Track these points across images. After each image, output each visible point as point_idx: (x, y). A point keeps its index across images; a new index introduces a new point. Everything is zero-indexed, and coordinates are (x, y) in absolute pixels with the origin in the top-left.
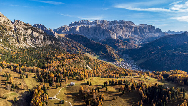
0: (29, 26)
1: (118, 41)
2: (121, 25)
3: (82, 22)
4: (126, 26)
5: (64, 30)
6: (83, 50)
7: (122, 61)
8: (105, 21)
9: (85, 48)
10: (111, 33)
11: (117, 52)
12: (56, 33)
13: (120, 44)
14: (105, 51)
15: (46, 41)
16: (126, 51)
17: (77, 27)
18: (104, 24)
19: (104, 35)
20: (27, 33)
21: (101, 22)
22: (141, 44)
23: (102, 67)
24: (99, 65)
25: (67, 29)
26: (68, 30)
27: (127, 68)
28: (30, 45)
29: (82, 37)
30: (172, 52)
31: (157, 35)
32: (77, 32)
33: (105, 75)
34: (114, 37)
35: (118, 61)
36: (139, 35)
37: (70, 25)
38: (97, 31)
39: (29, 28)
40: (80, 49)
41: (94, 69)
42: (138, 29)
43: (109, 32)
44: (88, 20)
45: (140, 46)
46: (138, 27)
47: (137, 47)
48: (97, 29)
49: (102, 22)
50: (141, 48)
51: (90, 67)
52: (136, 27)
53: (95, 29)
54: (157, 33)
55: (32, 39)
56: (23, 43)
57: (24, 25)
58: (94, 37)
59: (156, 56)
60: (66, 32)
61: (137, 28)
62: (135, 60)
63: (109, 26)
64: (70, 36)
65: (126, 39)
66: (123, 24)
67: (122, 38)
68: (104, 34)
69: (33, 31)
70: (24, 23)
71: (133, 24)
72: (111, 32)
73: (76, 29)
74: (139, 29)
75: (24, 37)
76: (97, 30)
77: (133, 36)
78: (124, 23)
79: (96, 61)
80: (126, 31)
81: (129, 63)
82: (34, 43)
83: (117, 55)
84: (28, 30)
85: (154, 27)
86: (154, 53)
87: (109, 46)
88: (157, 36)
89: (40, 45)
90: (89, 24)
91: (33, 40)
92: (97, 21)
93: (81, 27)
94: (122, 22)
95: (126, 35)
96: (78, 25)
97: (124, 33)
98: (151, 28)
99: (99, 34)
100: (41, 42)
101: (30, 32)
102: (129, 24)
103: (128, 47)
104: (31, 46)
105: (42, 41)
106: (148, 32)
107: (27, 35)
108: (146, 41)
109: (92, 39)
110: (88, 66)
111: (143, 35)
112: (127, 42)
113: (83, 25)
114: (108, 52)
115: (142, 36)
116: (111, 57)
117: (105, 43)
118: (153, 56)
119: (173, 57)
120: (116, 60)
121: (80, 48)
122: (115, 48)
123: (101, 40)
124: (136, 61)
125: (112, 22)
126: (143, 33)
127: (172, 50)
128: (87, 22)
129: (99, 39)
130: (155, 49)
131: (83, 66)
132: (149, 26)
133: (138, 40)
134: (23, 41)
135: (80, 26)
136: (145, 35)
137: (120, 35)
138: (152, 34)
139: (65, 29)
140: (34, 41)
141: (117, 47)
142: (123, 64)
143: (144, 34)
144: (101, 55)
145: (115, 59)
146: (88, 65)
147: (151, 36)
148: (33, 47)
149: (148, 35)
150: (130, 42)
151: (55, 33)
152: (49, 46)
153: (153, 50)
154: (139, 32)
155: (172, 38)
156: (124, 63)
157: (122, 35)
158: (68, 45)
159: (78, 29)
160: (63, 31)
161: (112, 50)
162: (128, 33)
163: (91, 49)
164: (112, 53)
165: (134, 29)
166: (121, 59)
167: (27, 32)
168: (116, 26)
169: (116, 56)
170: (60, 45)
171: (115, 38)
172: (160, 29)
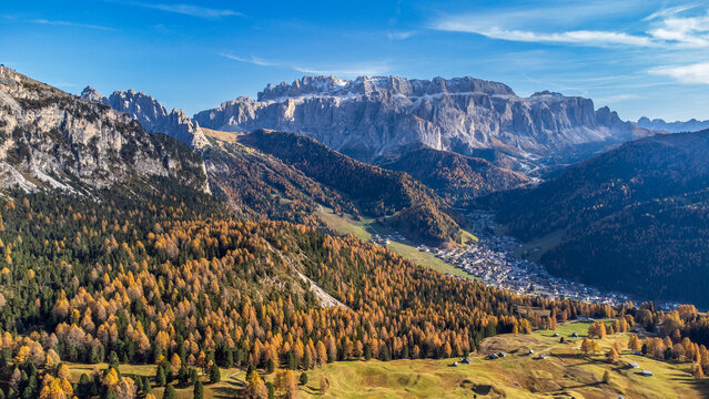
0: (50, 94)
1: (448, 160)
2: (459, 96)
3: (309, 85)
4: (479, 101)
5: (236, 114)
6: (309, 195)
7: (468, 243)
8: (397, 81)
9: (316, 188)
10: (422, 128)
11: (447, 201)
12: (198, 128)
13: (459, 172)
14: (399, 199)
15: (133, 162)
16: (484, 201)
17: (287, 103)
18: (394, 92)
19: (392, 136)
20: (35, 123)
21: (380, 86)
22: (542, 171)
23: (385, 285)
24: (372, 272)
25: (247, 114)
26: (253, 116)
27: (490, 273)
28: (45, 178)
29: (307, 143)
30: (680, 204)
31: (601, 134)
32: (288, 123)
33: (398, 344)
34: (435, 142)
35: (451, 244)
36: (529, 133)
37: (261, 97)
38: (368, 120)
39: (47, 102)
40: (295, 193)
41: (344, 297)
42: (526, 111)
43: (415, 121)
44: (330, 78)
45: (536, 180)
46: (527, 105)
47: (525, 182)
48: (368, 111)
49: (387, 83)
50: (541, 185)
51: (322, 287)
52: (518, 105)
53: (357, 113)
54: (603, 128)
55: (60, 149)
56: (9, 173)
57: (26, 86)
58: (352, 141)
59: (610, 222)
60: (242, 125)
61: (524, 107)
62: (522, 235)
63: (413, 100)
64: (257, 138)
65: (479, 152)
66: (468, 93)
67: (467, 145)
68: (392, 131)
69: (70, 117)
70: (22, 77)
71: (509, 91)
72: (421, 122)
73: (282, 111)
74: (531, 112)
75: (18, 143)
76: (367, 115)
77: (509, 138)
78: (472, 88)
79: (358, 256)
80: (482, 121)
81: (496, 250)
82: (67, 172)
83: (448, 217)
84: (44, 110)
85: (589, 102)
86: (599, 210)
87: (415, 177)
88: (602, 137)
89: (102, 177)
90: (335, 93)
91: (64, 156)
92: (366, 83)
93: (302, 105)
94: (465, 85)
95: (479, 135)
96: (290, 96)
97: (472, 128)
98: (580, 109)
99: (372, 131)
100: (110, 167)
101: (50, 118)
102: (493, 92)
103: (492, 184)
104: (48, 183)
105: (112, 160)
106: (568, 121)
107: (32, 132)
108: (560, 160)
109: (346, 151)
110: (313, 287)
111: (546, 135)
112: (484, 164)
113: (309, 97)
114: (408, 206)
115: (543, 139)
116: (424, 223)
117: (398, 166)
118: (598, 223)
119: (689, 229)
120: (443, 240)
121: (298, 186)
122: (439, 185)
123: (380, 154)
124: (525, 241)
125: (426, 83)
126: (548, 127)
127: (679, 198)
128: (326, 85)
129: (372, 150)
130: (604, 194)
131: (288, 287)
132: (571, 99)
133: (526, 155)
134: (8, 160)
135: (301, 100)
136: (555, 135)
137: (456, 134)
138: (583, 131)
139: (241, 111)
140: (70, 162)
141: (448, 182)
142: (472, 256)
143: (549, 132)
144: (382, 215)
145: (440, 232)
146: (316, 280)
147: (578, 139)
148: (59, 190)
149: (568, 133)
150: (497, 164)
151: (194, 127)
152: (150, 182)
153: (597, 196)
154: (530, 122)
155: (672, 145)
156: (476, 249)
157: (465, 134)
158: (246, 175)
159: (289, 112)
160: (231, 120)
161: (425, 196)
162: (488, 128)
163: (340, 190)
164: (427, 210)
165: (513, 111)
166: (465, 233)
167: (39, 119)
168: (440, 100)
169: (443, 221)
170: (200, 178)
171: (439, 148)
172: (615, 113)
